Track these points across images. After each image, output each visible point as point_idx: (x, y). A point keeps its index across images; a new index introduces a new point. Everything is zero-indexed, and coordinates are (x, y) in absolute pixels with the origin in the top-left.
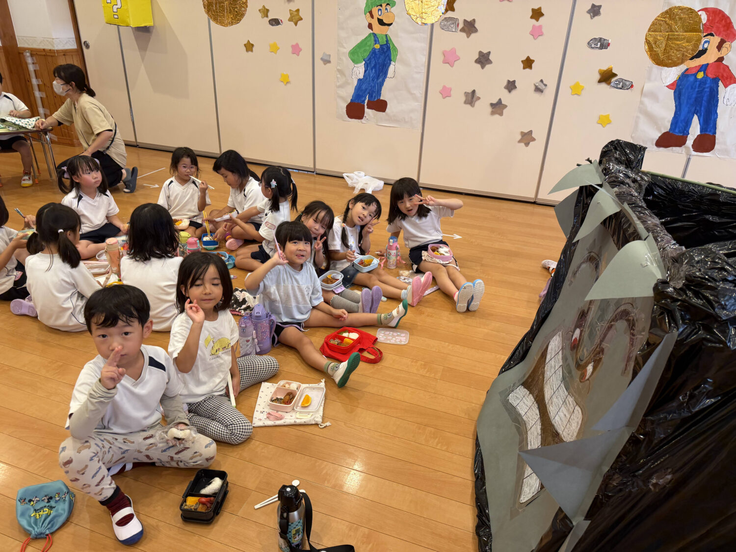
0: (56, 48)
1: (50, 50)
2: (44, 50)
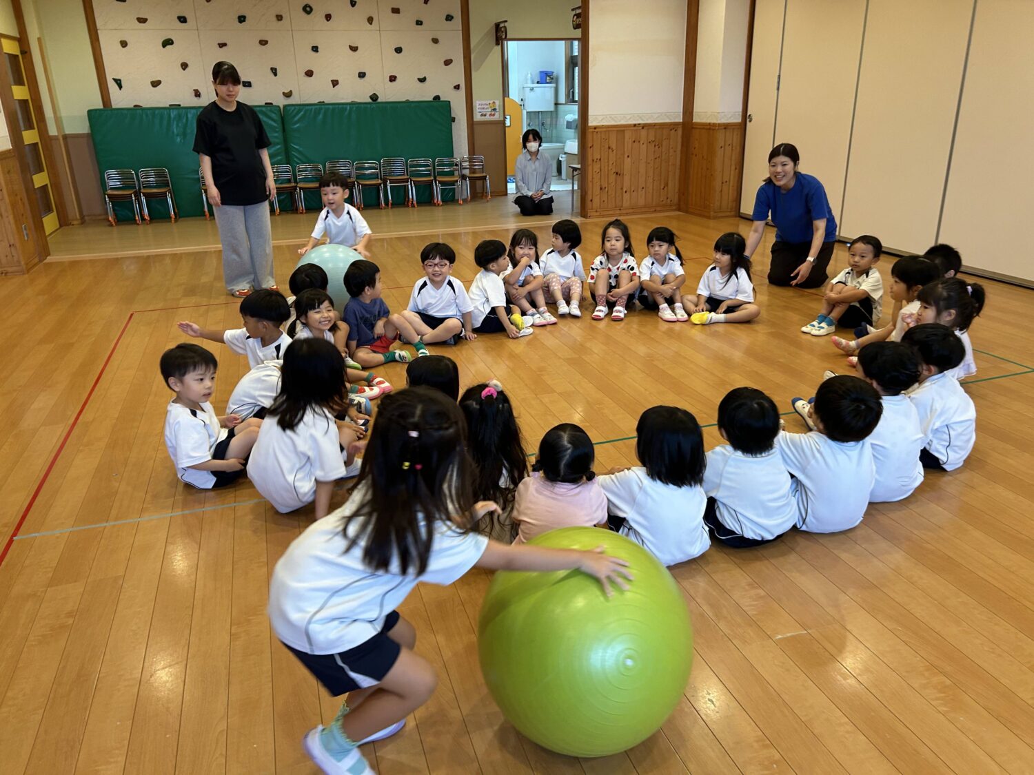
0: (719, 122)
1: (714, 124)
2: (710, 124)
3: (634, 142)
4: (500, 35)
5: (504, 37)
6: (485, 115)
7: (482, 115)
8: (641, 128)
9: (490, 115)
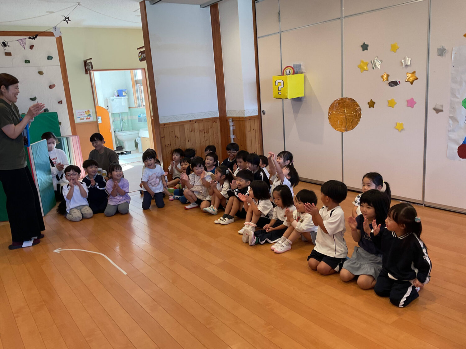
0: (246, 116)
1: (242, 117)
2: (239, 117)
3: (191, 131)
4: (87, 67)
5: (91, 69)
6: (83, 119)
7: (81, 119)
8: (194, 122)
9: (87, 119)
